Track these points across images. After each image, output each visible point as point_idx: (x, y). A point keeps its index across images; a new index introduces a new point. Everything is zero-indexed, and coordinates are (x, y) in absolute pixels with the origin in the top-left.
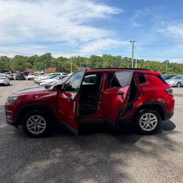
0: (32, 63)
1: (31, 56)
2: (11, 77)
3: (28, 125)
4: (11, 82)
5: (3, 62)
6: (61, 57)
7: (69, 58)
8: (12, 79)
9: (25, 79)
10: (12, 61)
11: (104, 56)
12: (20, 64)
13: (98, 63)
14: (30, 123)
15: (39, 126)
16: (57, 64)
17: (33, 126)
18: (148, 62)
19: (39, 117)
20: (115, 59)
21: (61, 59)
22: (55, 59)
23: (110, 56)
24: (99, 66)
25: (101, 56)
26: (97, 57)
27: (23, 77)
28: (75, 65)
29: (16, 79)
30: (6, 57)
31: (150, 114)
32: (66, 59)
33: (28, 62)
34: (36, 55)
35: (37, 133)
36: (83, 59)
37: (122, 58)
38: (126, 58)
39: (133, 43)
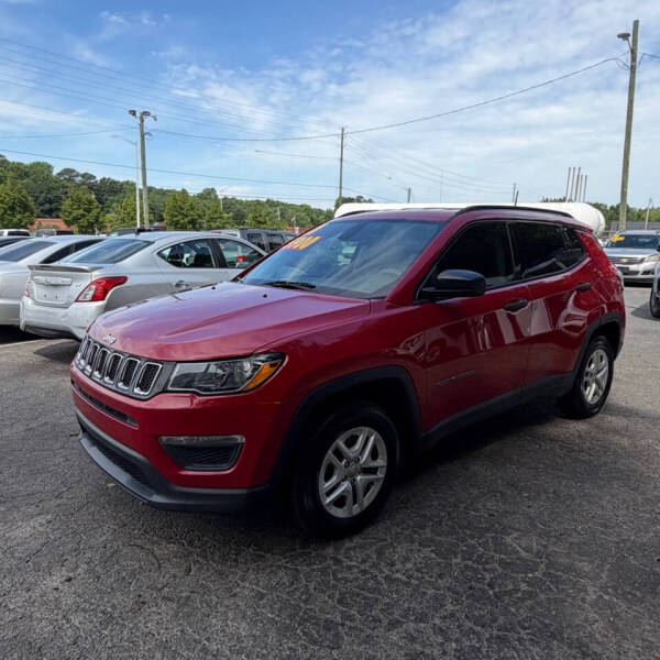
37: (55, 173)
38: (68, 171)
39: (142, 121)
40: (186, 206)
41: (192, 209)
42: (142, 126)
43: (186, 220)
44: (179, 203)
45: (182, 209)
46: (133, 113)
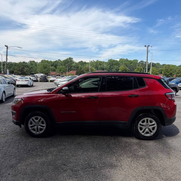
0: (56, 67)
1: (55, 61)
2: (35, 79)
3: (30, 125)
4: (35, 84)
5: (31, 66)
6: (82, 62)
7: (89, 62)
8: (36, 81)
9: (47, 81)
10: (39, 65)
11: (121, 60)
12: (45, 68)
13: (115, 66)
14: (31, 123)
15: (39, 127)
16: (78, 67)
17: (34, 126)
18: (164, 65)
19: (39, 118)
20: (132, 63)
21: (82, 63)
22: (76, 63)
23: (127, 60)
24: (116, 69)
25: (118, 60)
26: (114, 61)
27: (46, 79)
28: (93, 68)
29: (40, 81)
30: (34, 62)
31: (149, 119)
32: (85, 63)
33: (52, 66)
34: (59, 60)
35: (38, 133)
36: (101, 63)
37: (138, 62)
38: (142, 61)
39: (148, 48)
40: (169, 69)
41: (171, 70)
42: (148, 49)
43: (169, 73)
44: (167, 68)
45: (168, 70)
46: (146, 46)
